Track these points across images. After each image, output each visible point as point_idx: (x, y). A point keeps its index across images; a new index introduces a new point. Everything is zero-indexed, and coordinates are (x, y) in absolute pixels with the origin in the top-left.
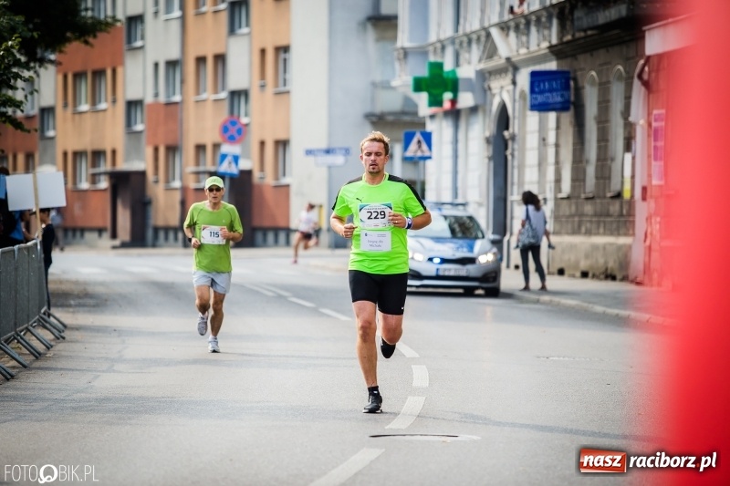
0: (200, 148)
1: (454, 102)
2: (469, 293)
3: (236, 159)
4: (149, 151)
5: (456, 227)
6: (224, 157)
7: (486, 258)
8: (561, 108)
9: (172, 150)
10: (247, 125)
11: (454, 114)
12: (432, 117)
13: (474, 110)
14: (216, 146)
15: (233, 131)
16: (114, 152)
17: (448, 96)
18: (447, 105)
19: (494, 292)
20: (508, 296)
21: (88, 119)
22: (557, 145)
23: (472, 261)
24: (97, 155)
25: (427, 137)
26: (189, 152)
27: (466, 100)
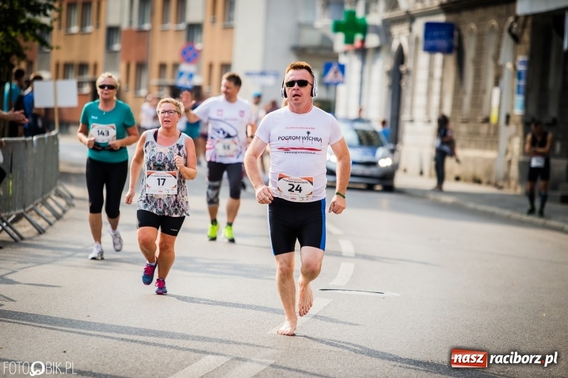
0: (163, 67)
1: (363, 41)
2: (370, 188)
3: (191, 76)
4: (122, 66)
5: (363, 138)
6: (181, 74)
7: (385, 163)
8: (447, 51)
9: (141, 66)
10: (199, 52)
11: (362, 52)
12: (346, 53)
13: (378, 49)
14: (176, 66)
15: (190, 55)
16: (96, 66)
17: (358, 37)
18: (357, 43)
19: (389, 188)
20: (401, 192)
21: (77, 40)
22: (442, 80)
23: (374, 164)
24: (83, 68)
25: (342, 68)
26: (154, 68)
27: (373, 41)
